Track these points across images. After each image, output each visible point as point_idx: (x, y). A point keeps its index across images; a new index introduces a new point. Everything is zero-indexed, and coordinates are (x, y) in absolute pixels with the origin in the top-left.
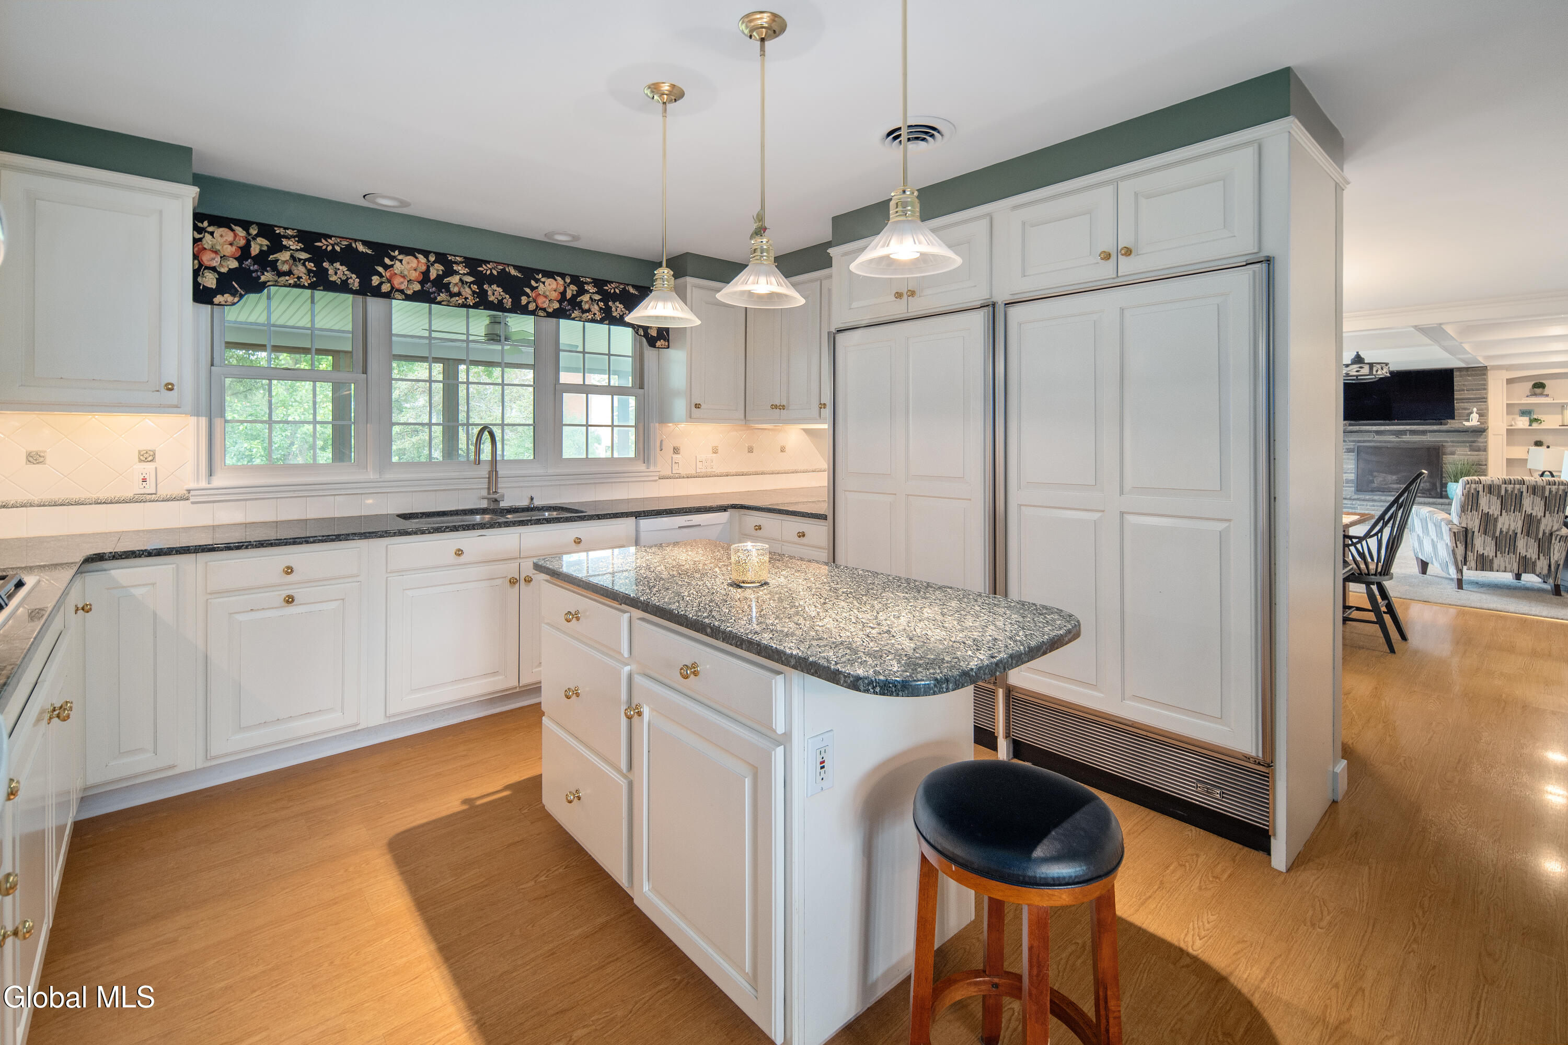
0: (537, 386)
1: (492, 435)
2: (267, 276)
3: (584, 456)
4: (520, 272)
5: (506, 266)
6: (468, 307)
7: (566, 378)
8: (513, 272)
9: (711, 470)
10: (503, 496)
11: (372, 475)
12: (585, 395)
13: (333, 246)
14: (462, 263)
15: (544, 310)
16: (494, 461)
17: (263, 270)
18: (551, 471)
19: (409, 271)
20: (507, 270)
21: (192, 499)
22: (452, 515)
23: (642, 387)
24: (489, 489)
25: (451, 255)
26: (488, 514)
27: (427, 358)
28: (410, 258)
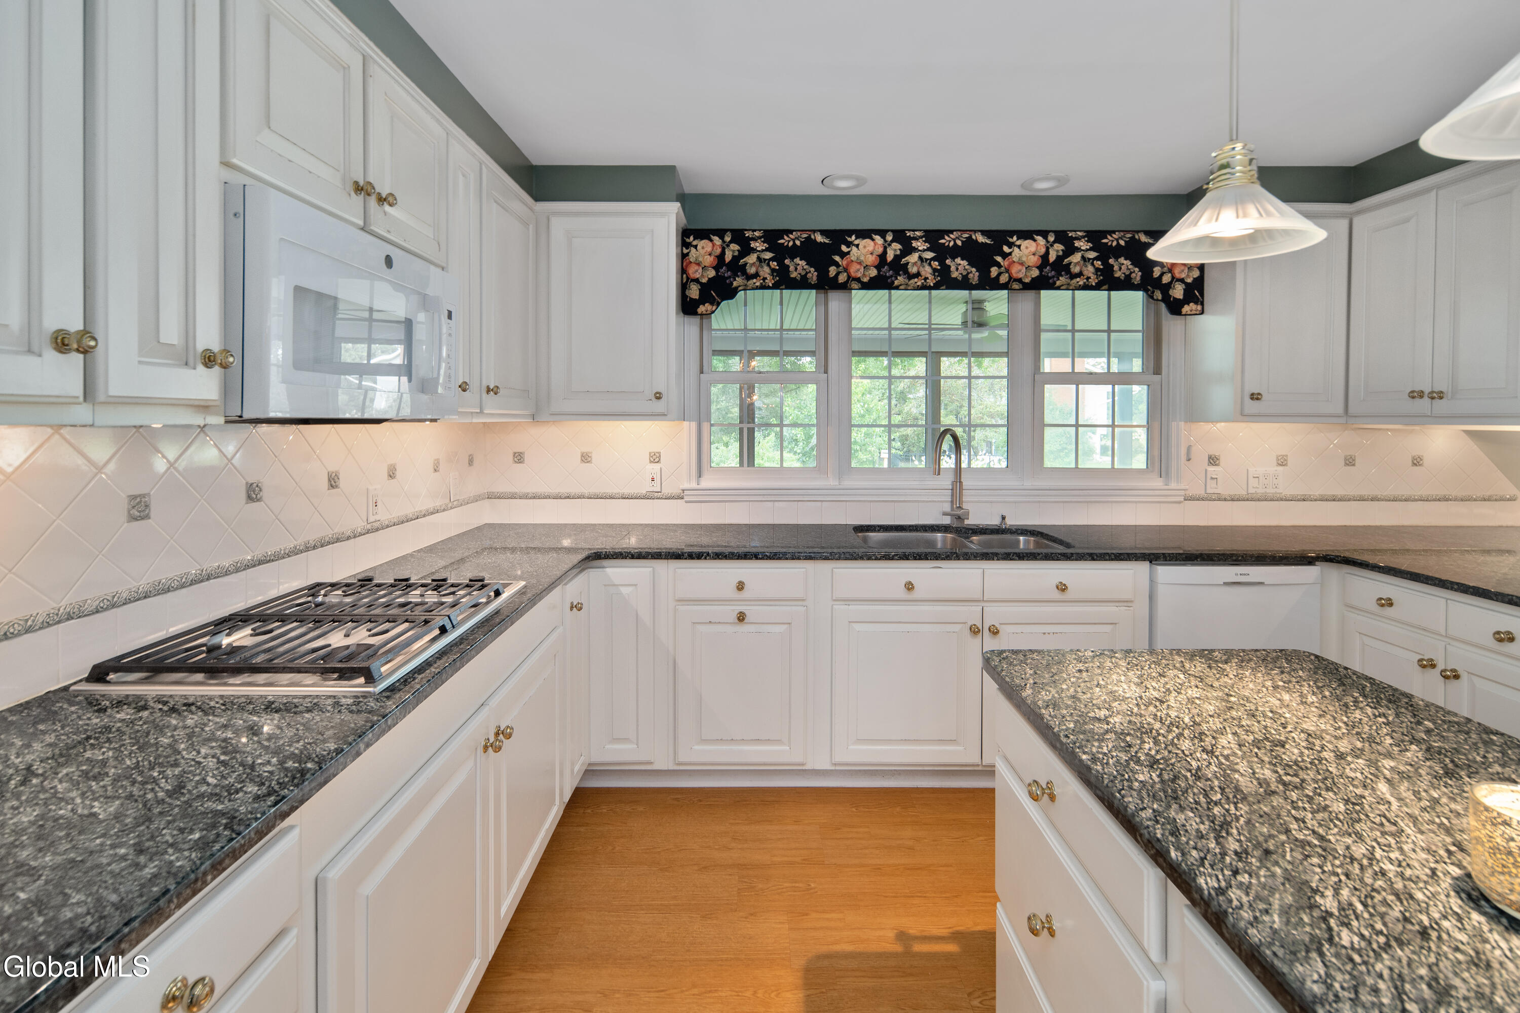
0: (1012, 378)
1: (955, 439)
2: (738, 281)
3: (1073, 466)
4: (989, 238)
5: (972, 233)
6: (929, 288)
7: (1049, 365)
8: (981, 239)
9: (1273, 491)
10: (968, 513)
11: (832, 482)
12: (1074, 386)
13: (794, 240)
14: (921, 237)
15: (1019, 280)
16: (958, 470)
17: (735, 275)
18: (1028, 484)
19: (865, 256)
20: (974, 237)
21: (686, 498)
22: (911, 531)
23: (1157, 371)
24: (952, 502)
25: (909, 230)
26: (951, 532)
27: (886, 352)
28: (868, 241)
